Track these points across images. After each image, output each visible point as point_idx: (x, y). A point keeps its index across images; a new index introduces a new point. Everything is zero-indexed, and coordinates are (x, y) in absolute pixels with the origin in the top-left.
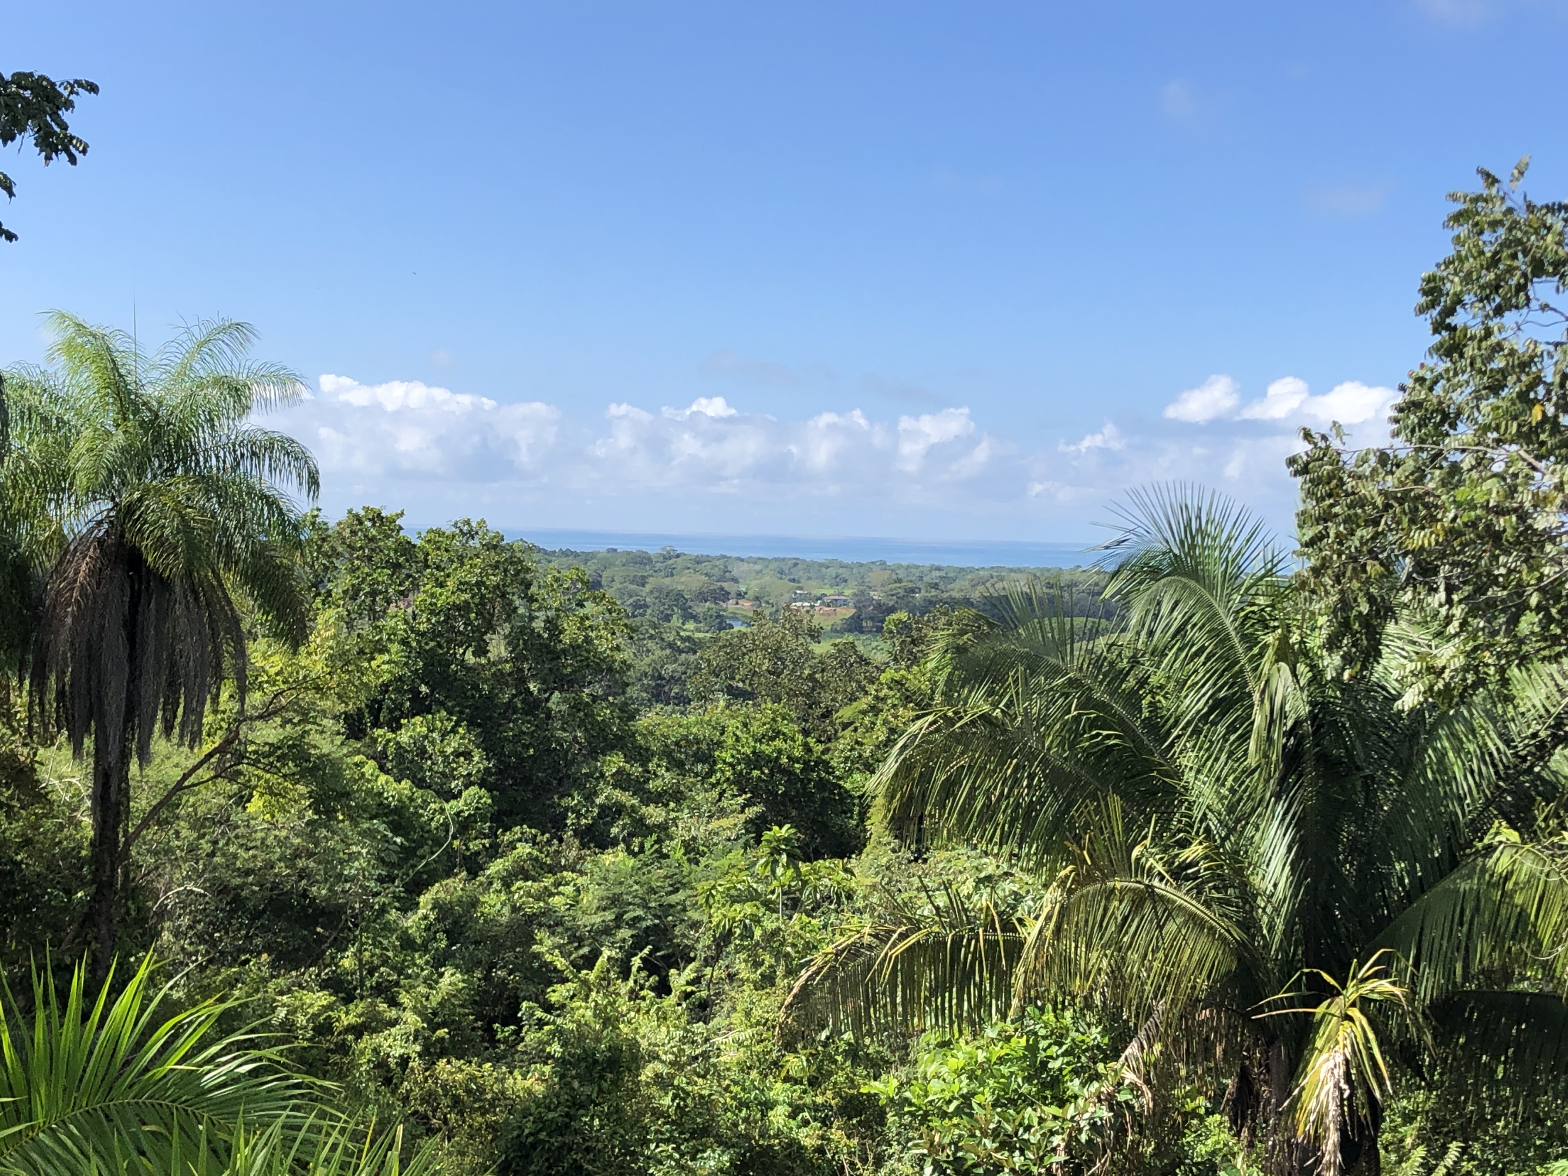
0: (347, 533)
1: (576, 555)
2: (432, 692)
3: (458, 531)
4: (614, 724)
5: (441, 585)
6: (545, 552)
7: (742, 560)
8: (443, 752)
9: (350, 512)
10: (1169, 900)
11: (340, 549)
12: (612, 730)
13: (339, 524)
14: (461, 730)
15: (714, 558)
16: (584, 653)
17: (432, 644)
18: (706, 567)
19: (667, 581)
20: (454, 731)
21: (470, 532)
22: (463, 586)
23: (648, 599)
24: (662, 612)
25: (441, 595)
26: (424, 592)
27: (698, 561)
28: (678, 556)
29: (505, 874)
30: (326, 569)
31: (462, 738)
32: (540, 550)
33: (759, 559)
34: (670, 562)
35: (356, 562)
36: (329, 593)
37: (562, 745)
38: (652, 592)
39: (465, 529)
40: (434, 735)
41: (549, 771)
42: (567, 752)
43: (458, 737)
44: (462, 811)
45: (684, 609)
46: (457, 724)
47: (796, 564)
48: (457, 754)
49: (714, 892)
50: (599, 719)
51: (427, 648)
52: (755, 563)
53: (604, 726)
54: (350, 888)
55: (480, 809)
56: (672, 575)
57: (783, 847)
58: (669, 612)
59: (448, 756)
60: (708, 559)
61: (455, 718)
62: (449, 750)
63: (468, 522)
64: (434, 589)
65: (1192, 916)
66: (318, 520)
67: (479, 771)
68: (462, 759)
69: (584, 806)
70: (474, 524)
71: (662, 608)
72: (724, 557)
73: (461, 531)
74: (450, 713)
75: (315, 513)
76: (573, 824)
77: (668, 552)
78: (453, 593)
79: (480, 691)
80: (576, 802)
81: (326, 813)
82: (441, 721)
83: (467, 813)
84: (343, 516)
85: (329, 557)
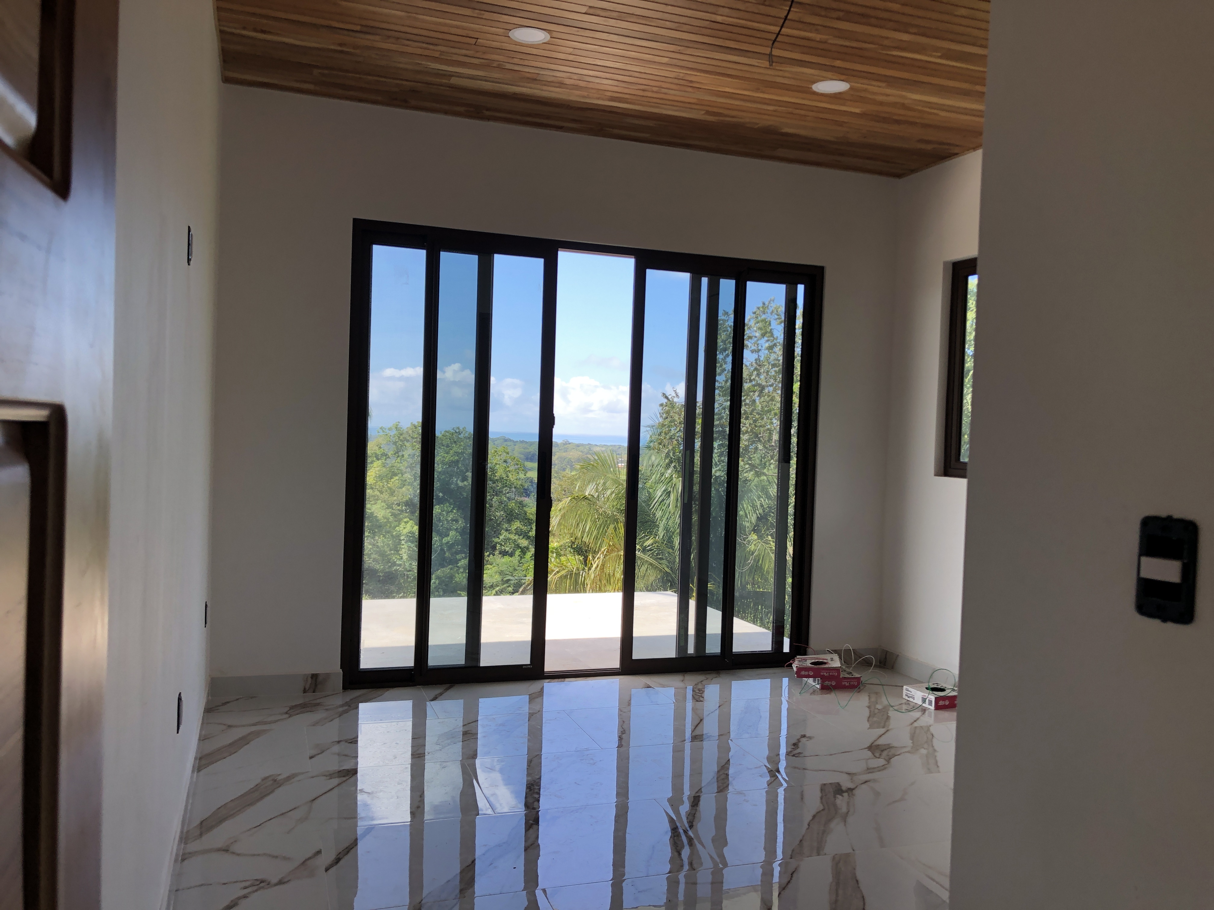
0: (410, 432)
1: (526, 442)
2: (444, 495)
3: (454, 432)
4: (516, 509)
5: (447, 453)
6: (513, 441)
7: (597, 445)
8: (447, 519)
9: (412, 423)
10: (642, 558)
11: (408, 439)
12: (515, 512)
13: (407, 428)
14: (454, 511)
15: (585, 445)
16: (505, 481)
17: (443, 476)
18: (581, 448)
19: (564, 454)
20: (452, 511)
21: (459, 432)
22: (457, 453)
23: (556, 462)
24: (562, 467)
25: (447, 457)
26: (440, 456)
27: (578, 446)
28: (570, 443)
29: (465, 566)
30: (401, 446)
31: (455, 514)
32: (511, 440)
33: (604, 445)
34: (566, 446)
35: (414, 443)
36: (403, 456)
37: (495, 518)
38: (558, 459)
39: (457, 431)
40: (444, 513)
41: (490, 528)
42: (497, 520)
43: (453, 513)
44: (449, 542)
45: (571, 466)
46: (453, 509)
47: (620, 448)
48: (453, 520)
49: (529, 568)
50: (510, 507)
51: (441, 478)
52: (602, 447)
53: (512, 511)
54: (399, 569)
55: (456, 541)
56: (567, 452)
57: (555, 551)
58: (565, 467)
59: (449, 521)
60: (582, 445)
61: (452, 506)
62: (450, 519)
63: (458, 428)
64: (444, 455)
65: (651, 564)
66: (398, 427)
67: (461, 527)
68: (454, 522)
69: (504, 542)
70: (461, 429)
71: (562, 466)
72: (589, 444)
73: (456, 431)
74: (450, 504)
75: (397, 424)
76: (499, 549)
77: (566, 442)
78: (452, 456)
79: (462, 495)
80: (500, 540)
81: (373, 533)
82: (447, 507)
83: (451, 543)
84: (409, 425)
85: (402, 441)
